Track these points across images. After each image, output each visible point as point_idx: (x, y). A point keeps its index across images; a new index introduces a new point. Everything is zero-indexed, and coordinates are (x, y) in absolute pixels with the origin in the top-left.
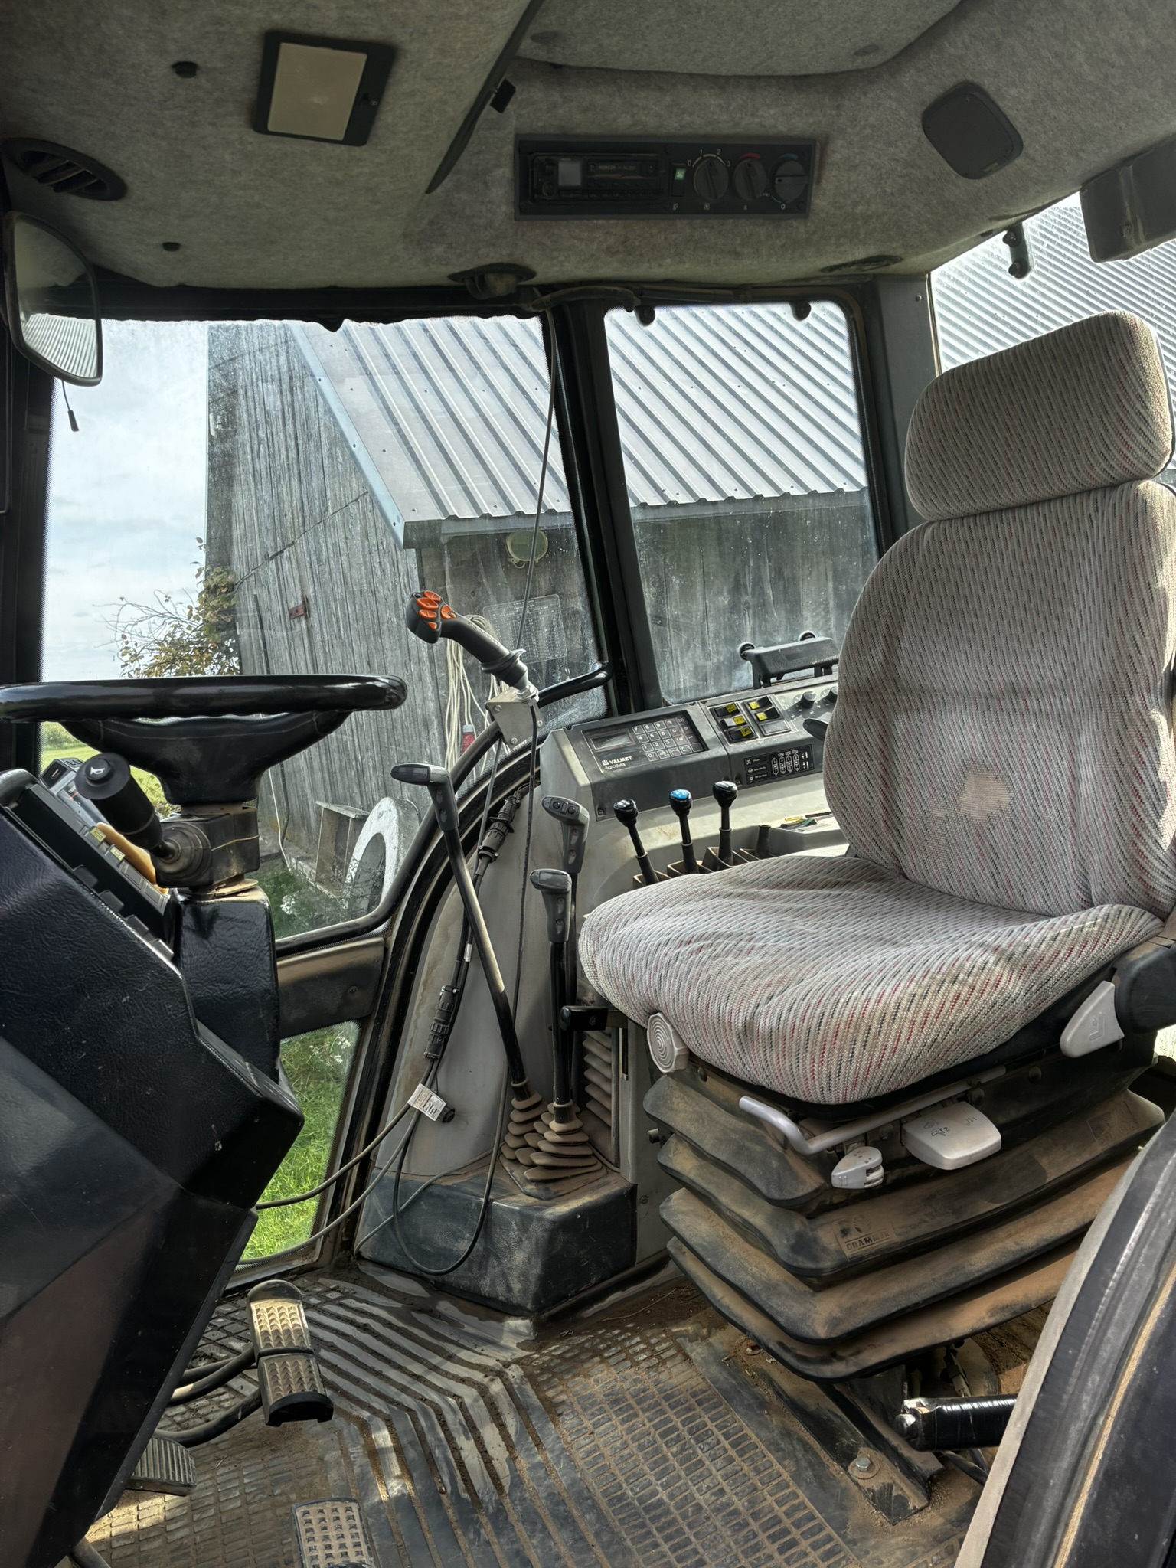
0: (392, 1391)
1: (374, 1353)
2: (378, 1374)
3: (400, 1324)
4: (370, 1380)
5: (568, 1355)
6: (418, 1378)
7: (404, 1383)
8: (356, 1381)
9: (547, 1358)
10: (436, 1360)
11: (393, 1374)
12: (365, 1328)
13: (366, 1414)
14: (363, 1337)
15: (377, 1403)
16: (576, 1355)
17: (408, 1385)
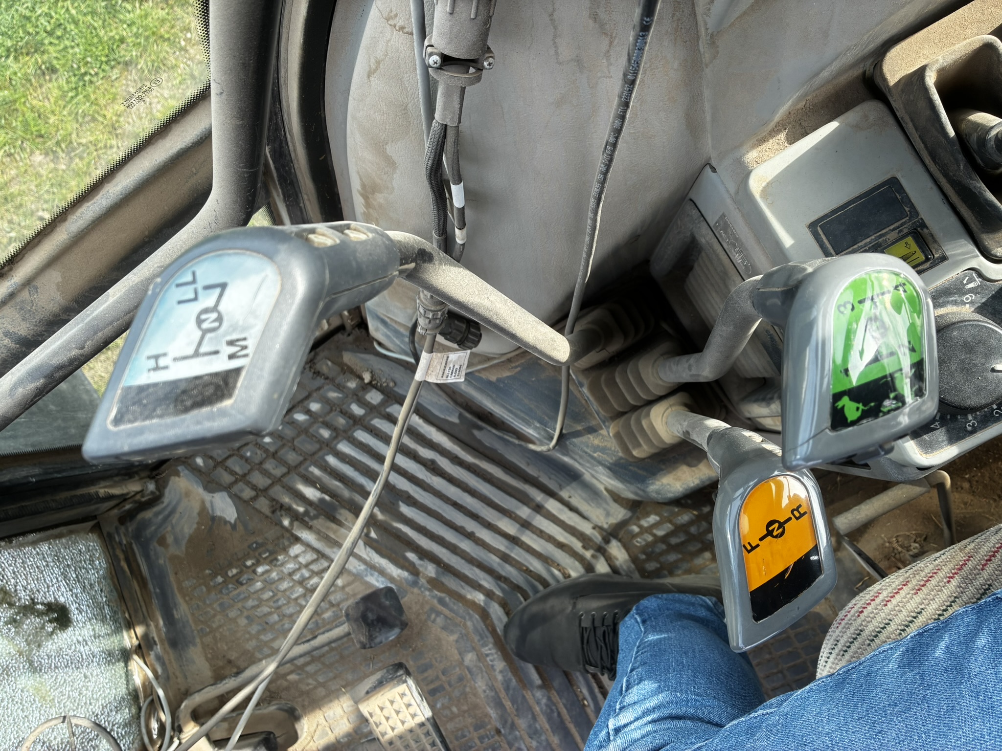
0: (494, 560)
1: (456, 505)
2: (470, 536)
3: (469, 458)
4: (465, 545)
5: (674, 541)
6: (514, 540)
7: (502, 548)
8: (454, 549)
9: (650, 538)
10: (524, 512)
11: (484, 534)
12: (432, 467)
13: (480, 598)
14: (437, 482)
15: (487, 582)
16: (682, 543)
17: (507, 552)
